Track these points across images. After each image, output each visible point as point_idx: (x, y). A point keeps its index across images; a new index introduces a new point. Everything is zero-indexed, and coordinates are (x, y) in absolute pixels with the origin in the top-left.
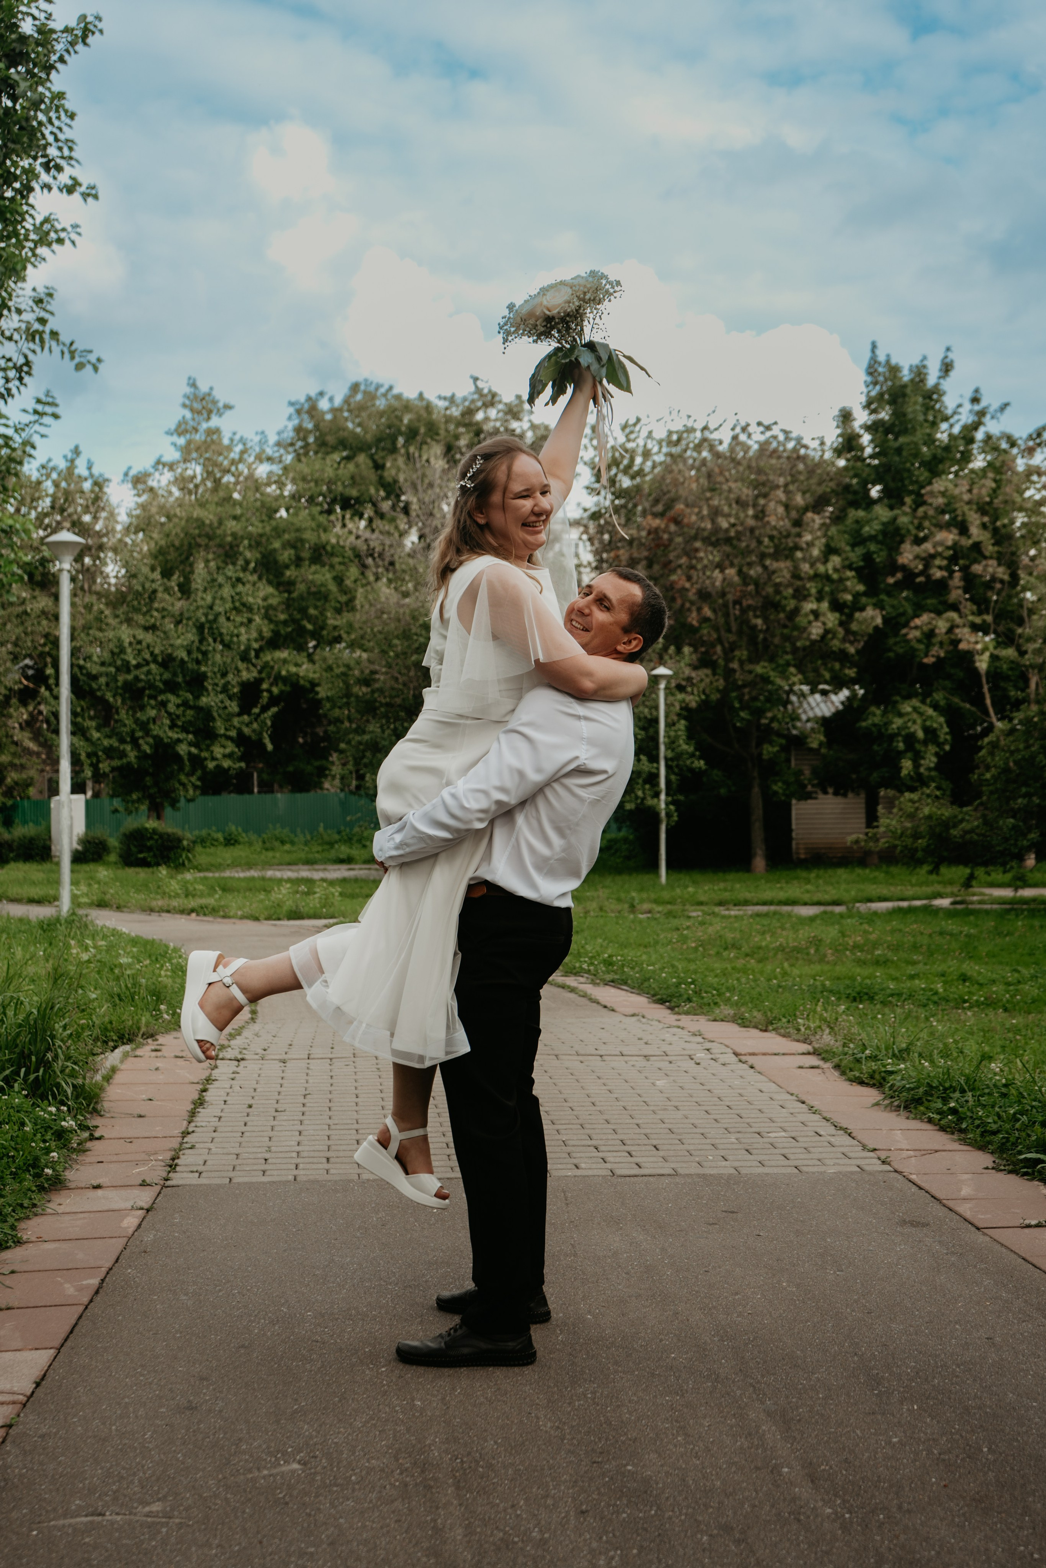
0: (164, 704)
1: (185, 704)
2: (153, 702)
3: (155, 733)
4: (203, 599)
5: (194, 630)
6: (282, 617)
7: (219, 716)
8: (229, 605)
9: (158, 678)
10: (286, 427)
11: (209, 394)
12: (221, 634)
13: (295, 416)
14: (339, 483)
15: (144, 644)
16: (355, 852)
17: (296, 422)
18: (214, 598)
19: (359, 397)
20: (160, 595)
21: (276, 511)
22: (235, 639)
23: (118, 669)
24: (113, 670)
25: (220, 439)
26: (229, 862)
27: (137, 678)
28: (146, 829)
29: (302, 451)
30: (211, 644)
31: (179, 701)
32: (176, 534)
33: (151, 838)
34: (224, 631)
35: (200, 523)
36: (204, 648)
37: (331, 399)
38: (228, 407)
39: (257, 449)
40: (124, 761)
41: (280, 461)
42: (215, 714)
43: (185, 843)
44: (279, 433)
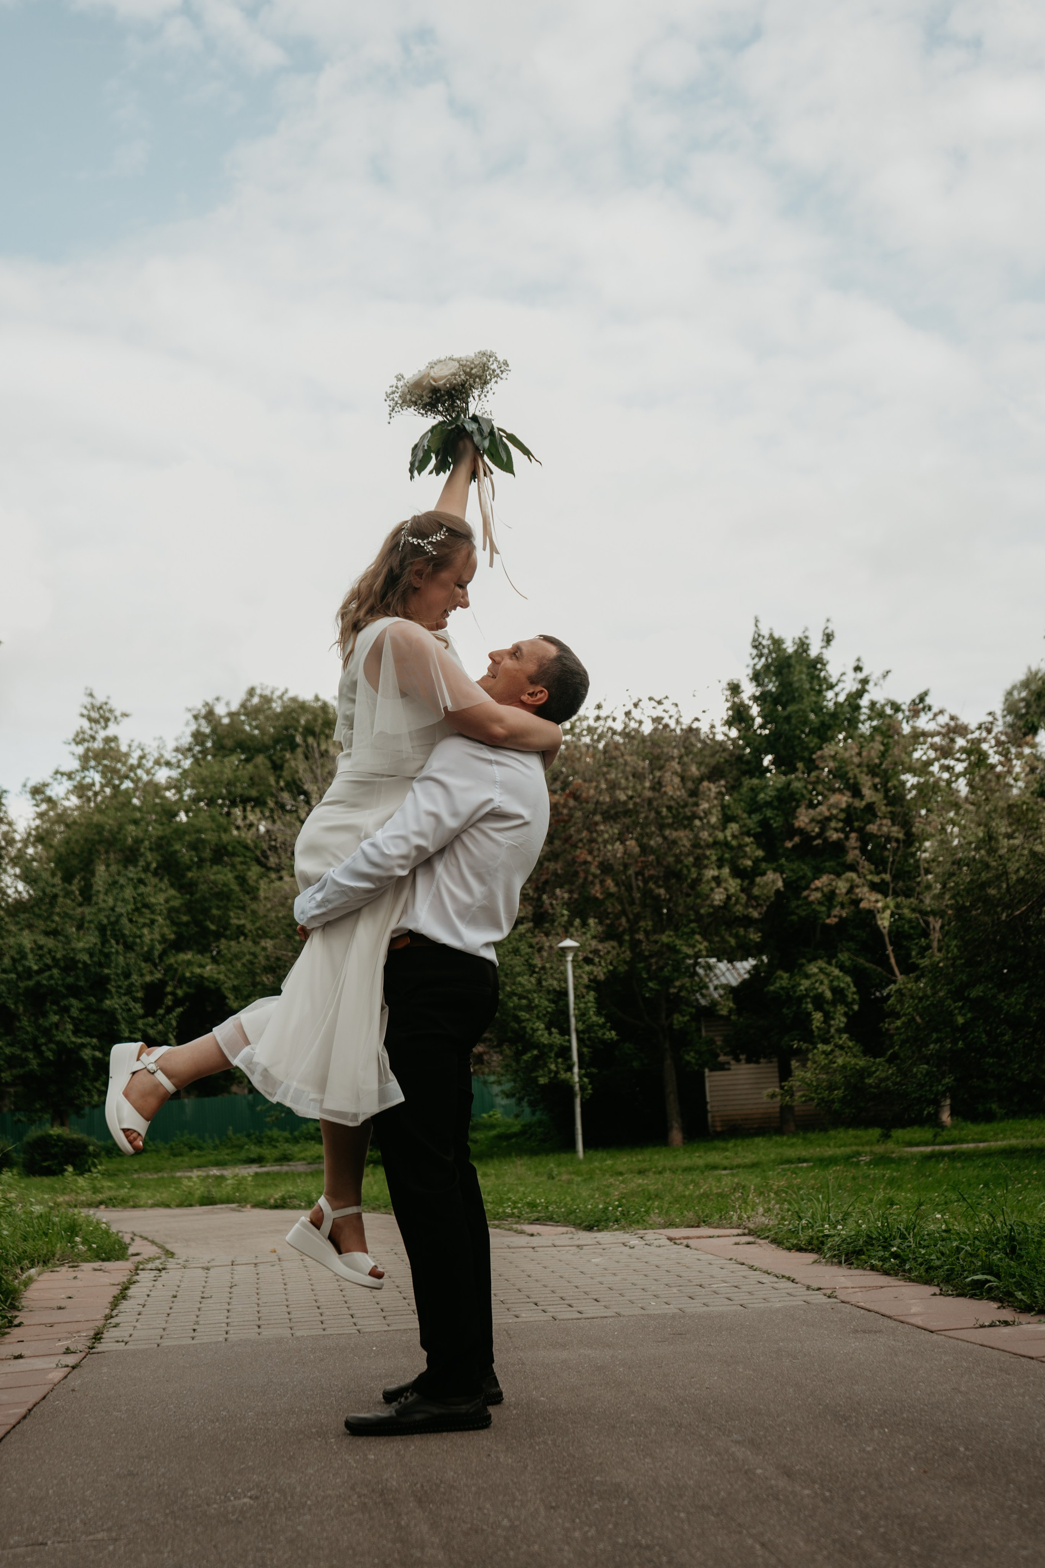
0: (66, 1010)
1: (88, 1008)
2: (55, 1007)
3: (58, 1038)
4: (104, 901)
5: (97, 933)
6: (185, 918)
7: (123, 1018)
8: (130, 907)
9: (60, 982)
10: (183, 733)
11: (106, 704)
12: (123, 935)
13: (193, 721)
14: (238, 784)
15: (45, 950)
16: (266, 1151)
17: (193, 727)
18: (116, 900)
19: (256, 700)
20: (60, 900)
21: (176, 814)
22: (138, 940)
23: (20, 977)
24: (14, 976)
25: (118, 746)
26: (137, 1167)
27: (38, 984)
28: (51, 1136)
29: (200, 756)
30: (114, 946)
31: (81, 1005)
32: (77, 841)
33: (56, 1145)
34: (127, 932)
35: (100, 828)
36: (106, 950)
37: (228, 704)
38: (125, 715)
39: (156, 755)
40: (27, 1069)
41: (179, 767)
42: (119, 1017)
43: (91, 1148)
44: (177, 739)
